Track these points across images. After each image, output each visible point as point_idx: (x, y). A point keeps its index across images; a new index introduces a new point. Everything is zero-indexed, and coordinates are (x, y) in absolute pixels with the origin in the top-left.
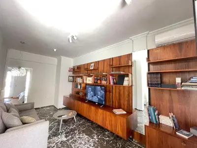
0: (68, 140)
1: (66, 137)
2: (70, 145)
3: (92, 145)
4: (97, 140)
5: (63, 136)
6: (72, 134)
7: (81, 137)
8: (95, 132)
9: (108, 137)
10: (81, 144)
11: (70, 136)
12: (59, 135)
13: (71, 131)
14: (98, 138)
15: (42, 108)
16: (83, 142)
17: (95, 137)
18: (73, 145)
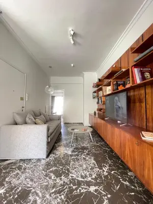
0: (71, 156)
1: (73, 151)
2: (70, 162)
3: (94, 177)
4: (106, 174)
5: (71, 149)
6: (80, 152)
7: (87, 159)
8: (110, 162)
9: (131, 181)
10: (81, 166)
11: (77, 153)
12: (69, 147)
13: (81, 149)
14: (109, 174)
15: (73, 123)
16: (84, 166)
17: (106, 169)
18: (73, 162)
